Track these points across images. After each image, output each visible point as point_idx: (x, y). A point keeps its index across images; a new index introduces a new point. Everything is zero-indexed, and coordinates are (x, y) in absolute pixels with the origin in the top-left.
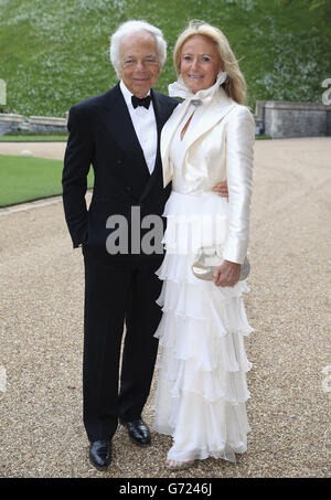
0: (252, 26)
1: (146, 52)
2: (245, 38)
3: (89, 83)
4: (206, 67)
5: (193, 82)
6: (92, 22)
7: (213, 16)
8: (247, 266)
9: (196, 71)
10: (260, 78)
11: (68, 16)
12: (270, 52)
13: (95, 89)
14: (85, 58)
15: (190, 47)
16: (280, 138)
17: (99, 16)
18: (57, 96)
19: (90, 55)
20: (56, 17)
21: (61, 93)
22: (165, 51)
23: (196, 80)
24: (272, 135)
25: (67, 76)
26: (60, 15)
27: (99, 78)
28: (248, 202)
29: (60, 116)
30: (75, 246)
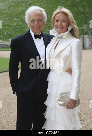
0: (79, 7)
1: (38, 17)
2: (76, 12)
3: (17, 28)
4: (64, 24)
5: (59, 30)
6: (18, 6)
7: (64, 3)
8: (79, 101)
9: (60, 26)
10: (82, 26)
11: (10, 4)
12: (86, 17)
13: (20, 31)
14: (16, 19)
15: (58, 17)
16: (90, 49)
17: (21, 3)
18: (5, 34)
19: (18, 18)
20: (5, 4)
21: (7, 32)
22: (46, 17)
23: (60, 29)
24: (87, 48)
25: (9, 26)
26: (6, 3)
27: (21, 27)
28: (79, 76)
29: (6, 41)
30: (14, 93)
